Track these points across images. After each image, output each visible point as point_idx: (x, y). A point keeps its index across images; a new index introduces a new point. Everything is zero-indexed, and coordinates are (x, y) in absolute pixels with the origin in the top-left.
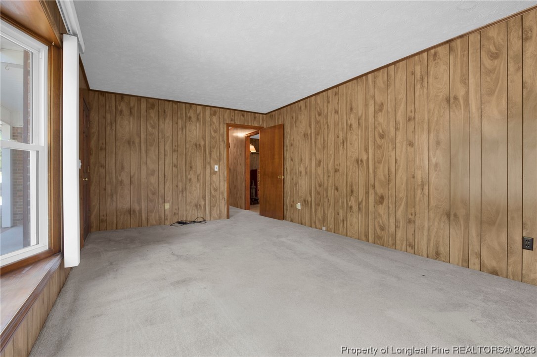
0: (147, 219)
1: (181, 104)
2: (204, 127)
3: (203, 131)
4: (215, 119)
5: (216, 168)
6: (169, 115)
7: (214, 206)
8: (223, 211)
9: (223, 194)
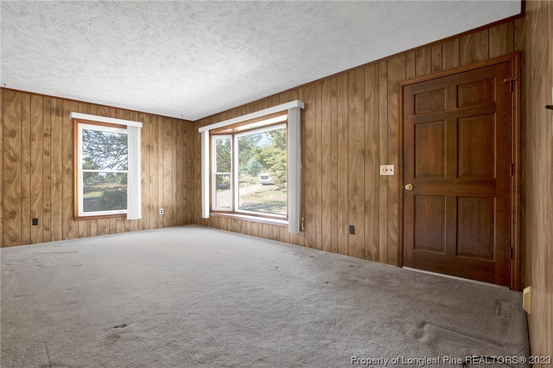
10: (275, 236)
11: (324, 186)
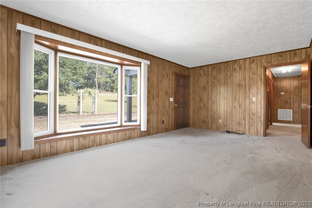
0: (211, 126)
1: (229, 62)
2: (245, 72)
3: (244, 75)
4: (253, 66)
5: (254, 99)
6: (222, 70)
7: (252, 126)
8: (260, 130)
9: (260, 118)
10: (128, 137)
11: (154, 105)
